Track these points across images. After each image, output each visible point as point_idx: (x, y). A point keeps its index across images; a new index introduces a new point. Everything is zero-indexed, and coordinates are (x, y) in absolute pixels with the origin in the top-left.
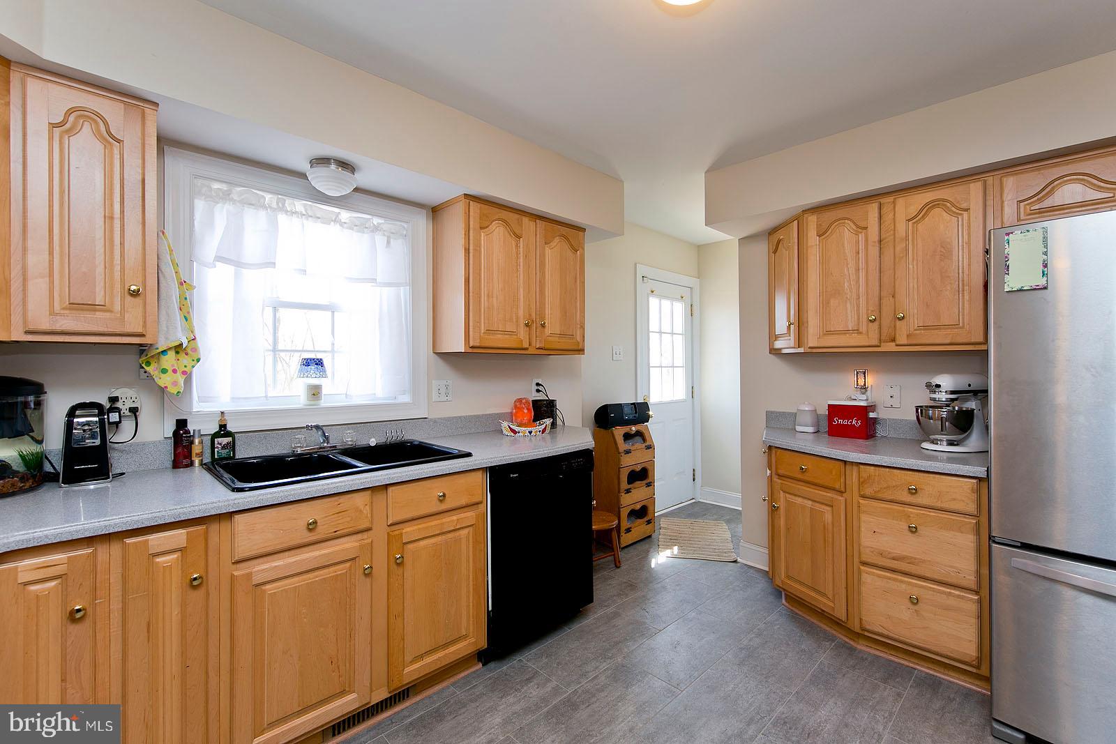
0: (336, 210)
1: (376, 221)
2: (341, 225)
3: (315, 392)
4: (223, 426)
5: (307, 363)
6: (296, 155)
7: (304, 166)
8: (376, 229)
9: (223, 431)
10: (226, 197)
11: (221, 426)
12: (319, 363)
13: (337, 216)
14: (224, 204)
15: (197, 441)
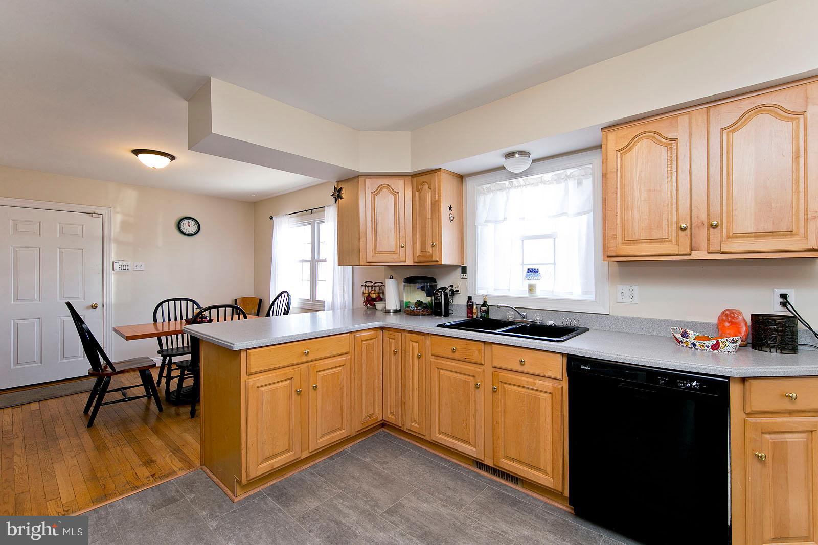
0: (540, 176)
1: (569, 171)
2: (544, 184)
3: (531, 288)
4: (485, 302)
5: (530, 271)
6: (494, 158)
7: (502, 161)
8: (568, 177)
9: (484, 304)
10: (489, 191)
11: (484, 302)
12: (536, 271)
13: (541, 179)
14: (490, 193)
15: (475, 307)
